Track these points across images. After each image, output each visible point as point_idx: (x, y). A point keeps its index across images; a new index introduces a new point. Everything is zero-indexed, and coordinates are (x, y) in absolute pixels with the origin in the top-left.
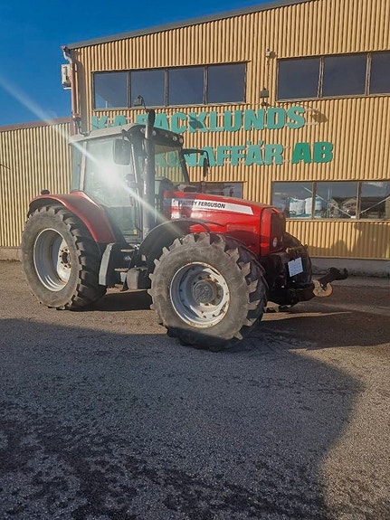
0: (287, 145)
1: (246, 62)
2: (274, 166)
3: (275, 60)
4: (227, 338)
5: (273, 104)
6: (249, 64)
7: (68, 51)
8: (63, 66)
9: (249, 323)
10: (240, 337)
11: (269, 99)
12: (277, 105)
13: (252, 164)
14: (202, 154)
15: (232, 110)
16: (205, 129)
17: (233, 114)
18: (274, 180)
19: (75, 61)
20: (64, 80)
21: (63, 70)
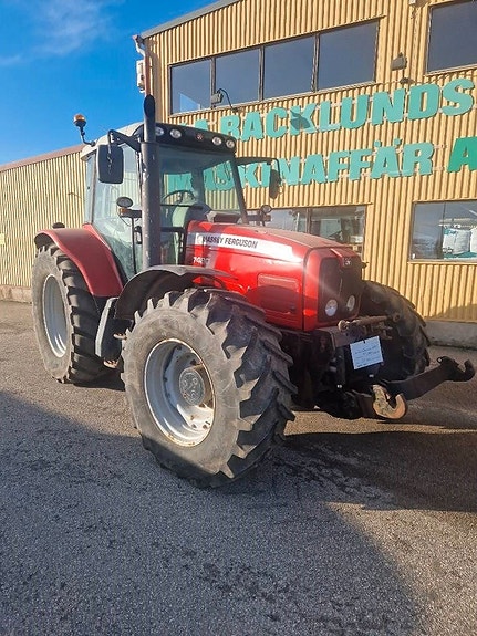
0: (441, 142)
1: (378, 20)
2: (418, 178)
3: (425, 8)
4: (212, 471)
5: (419, 80)
6: (383, 22)
7: (142, 41)
8: (139, 62)
9: (242, 454)
10: (229, 473)
11: (407, 70)
12: (426, 79)
13: (382, 176)
14: (269, 164)
15: (353, 96)
16: (313, 129)
17: (356, 101)
18: (416, 199)
19: (149, 54)
20: (139, 81)
21: (138, 68)
